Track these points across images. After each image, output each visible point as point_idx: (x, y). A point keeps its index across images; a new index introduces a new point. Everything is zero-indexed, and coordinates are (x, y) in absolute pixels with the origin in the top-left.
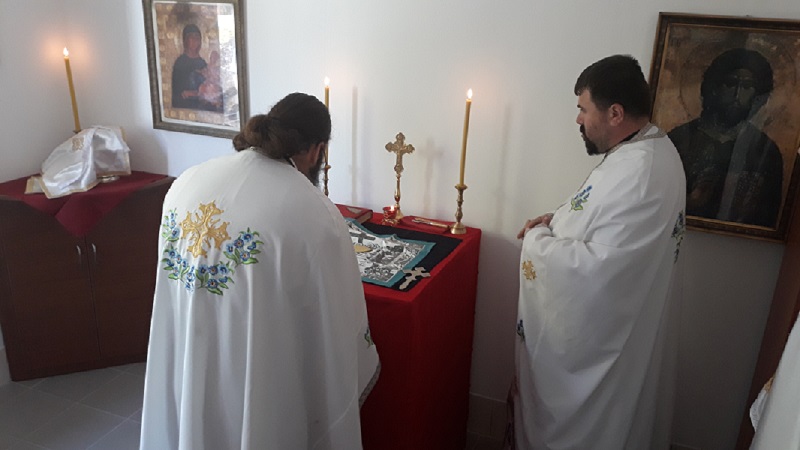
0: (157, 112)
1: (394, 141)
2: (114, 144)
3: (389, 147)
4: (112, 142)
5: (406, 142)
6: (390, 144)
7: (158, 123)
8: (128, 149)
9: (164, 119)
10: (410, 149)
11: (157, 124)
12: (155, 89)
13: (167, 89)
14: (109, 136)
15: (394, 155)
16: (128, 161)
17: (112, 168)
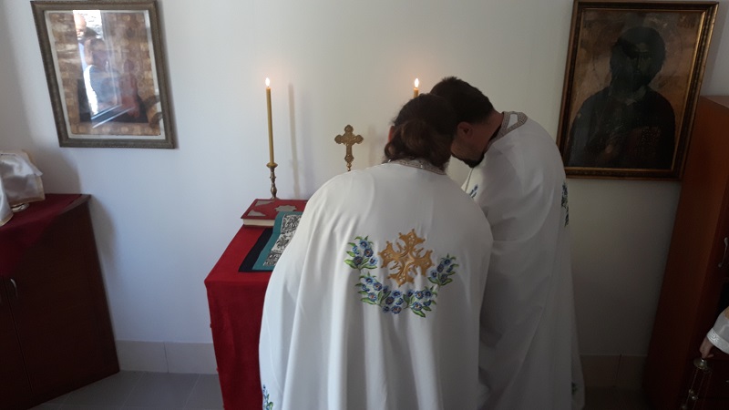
0: (62, 129)
1: (342, 133)
2: (23, 169)
3: (339, 139)
4: (20, 168)
5: (355, 133)
6: (339, 136)
7: (64, 140)
8: (39, 174)
9: (71, 135)
10: (359, 139)
11: (64, 142)
12: (58, 105)
13: (72, 104)
14: (16, 161)
15: (343, 147)
16: (41, 186)
17: (22, 196)
